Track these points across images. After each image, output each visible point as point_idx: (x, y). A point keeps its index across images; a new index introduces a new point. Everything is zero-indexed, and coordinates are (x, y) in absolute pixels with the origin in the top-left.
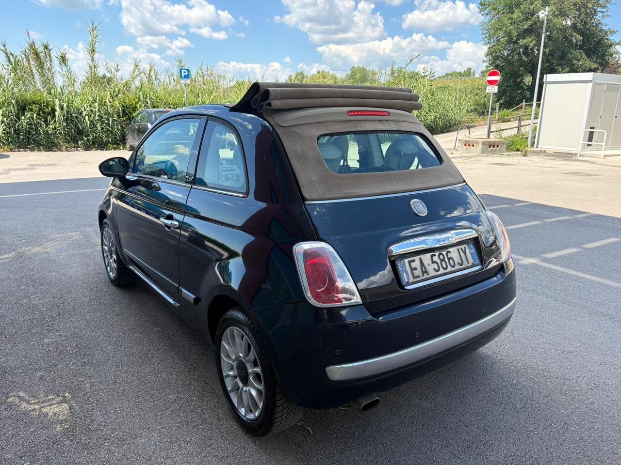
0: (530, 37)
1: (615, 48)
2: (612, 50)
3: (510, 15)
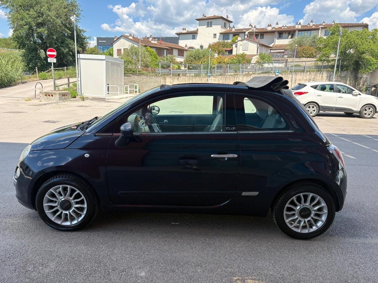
0: (44, 28)
1: (86, 40)
2: (85, 40)
3: (27, 12)
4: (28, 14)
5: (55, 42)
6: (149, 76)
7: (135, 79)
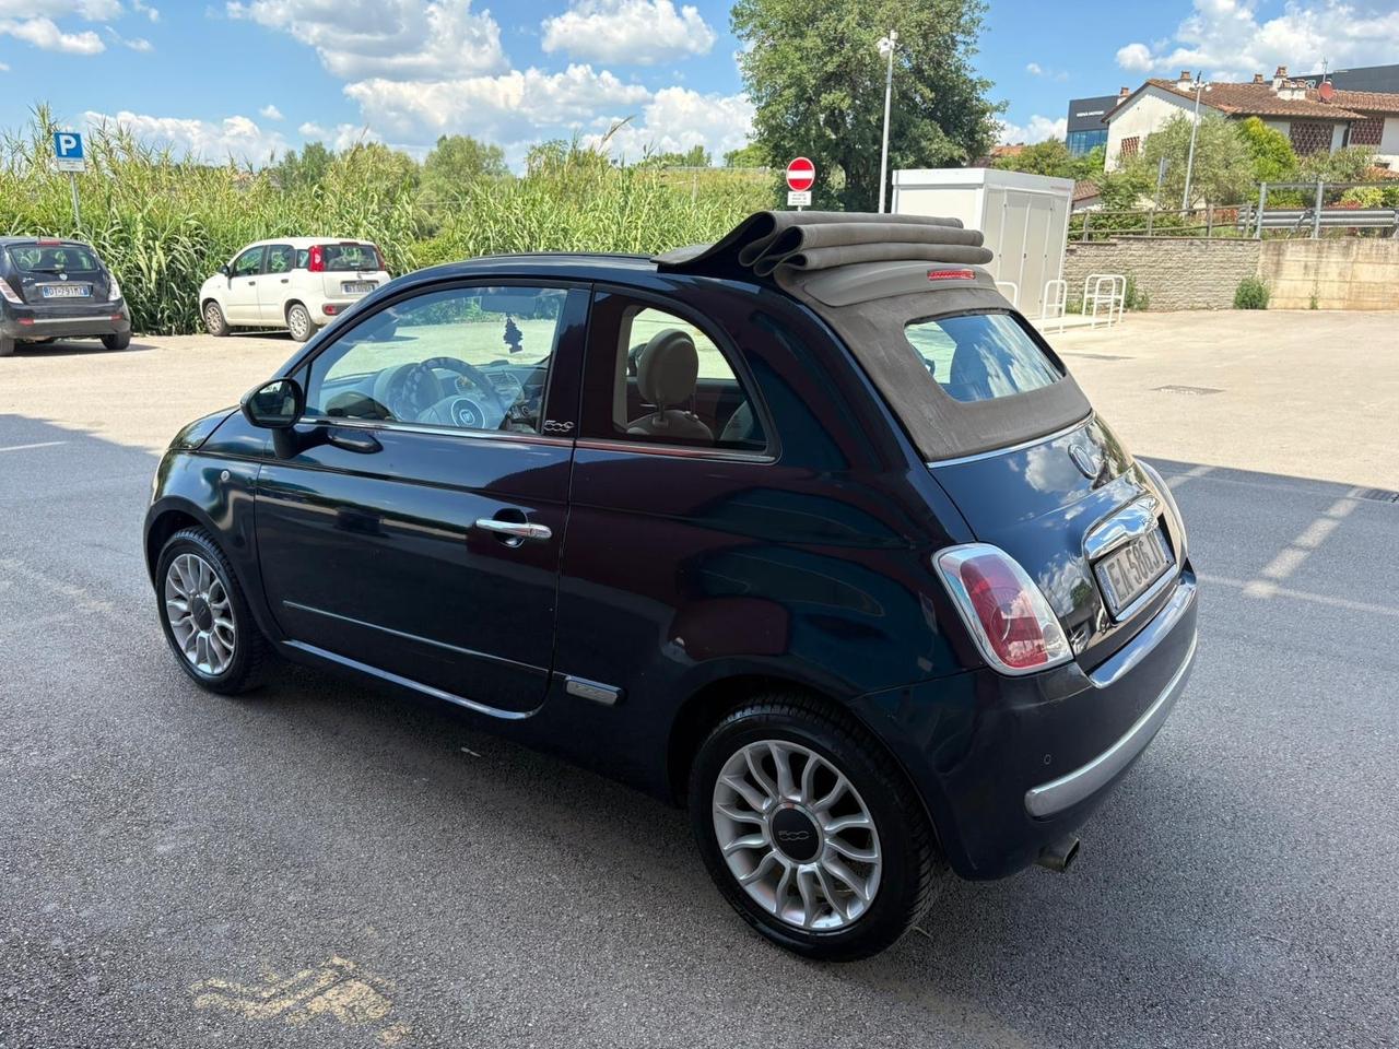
0: (841, 90)
1: (990, 117)
2: (988, 120)
3: (797, 41)
4: (798, 49)
5: (875, 136)
6: (1198, 242)
7: (1131, 255)
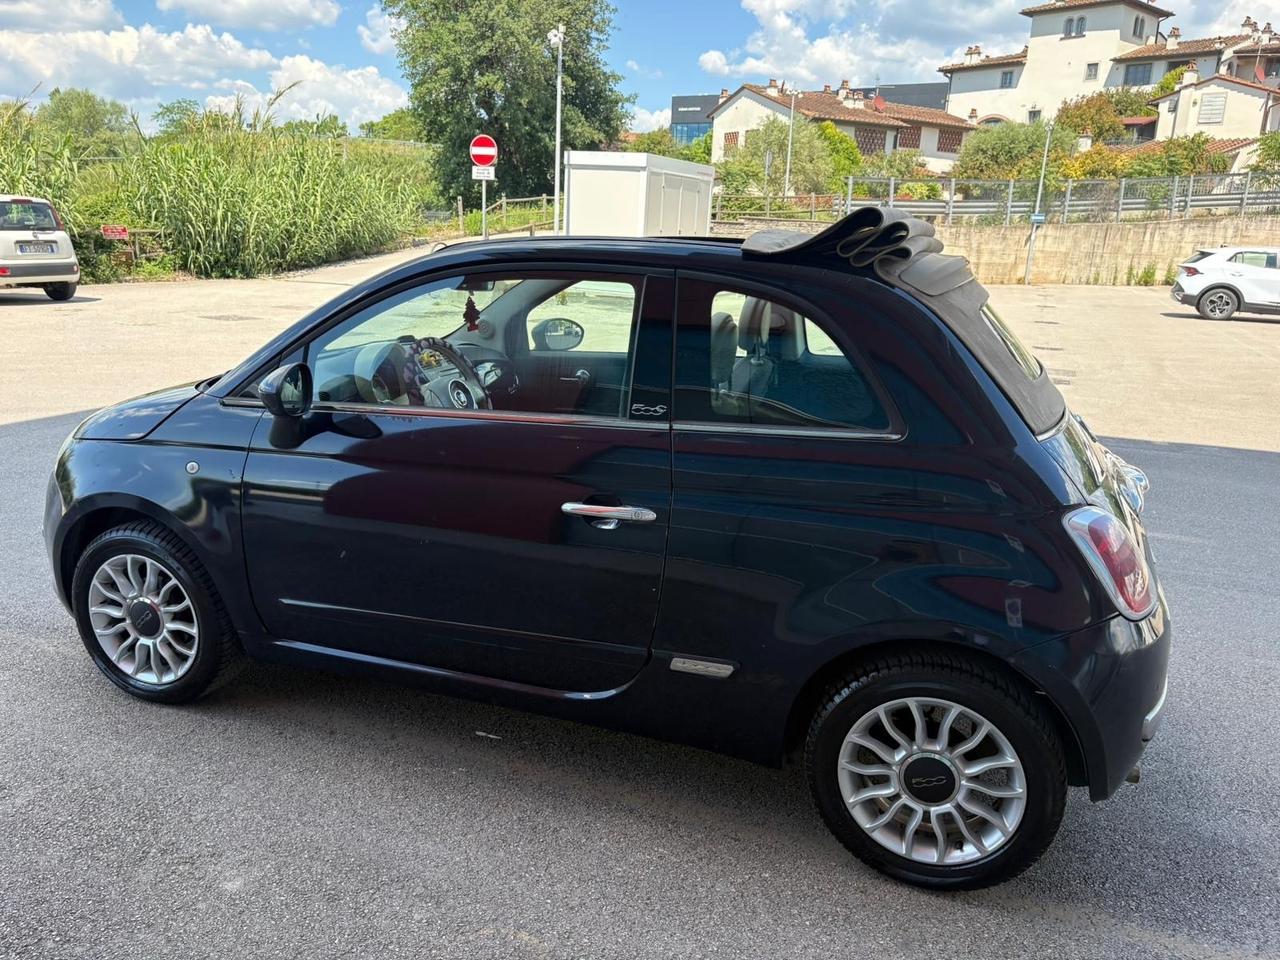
0: (494, 73)
1: (622, 107)
2: (619, 109)
3: (450, 24)
4: (452, 31)
5: (525, 117)
6: (805, 224)
